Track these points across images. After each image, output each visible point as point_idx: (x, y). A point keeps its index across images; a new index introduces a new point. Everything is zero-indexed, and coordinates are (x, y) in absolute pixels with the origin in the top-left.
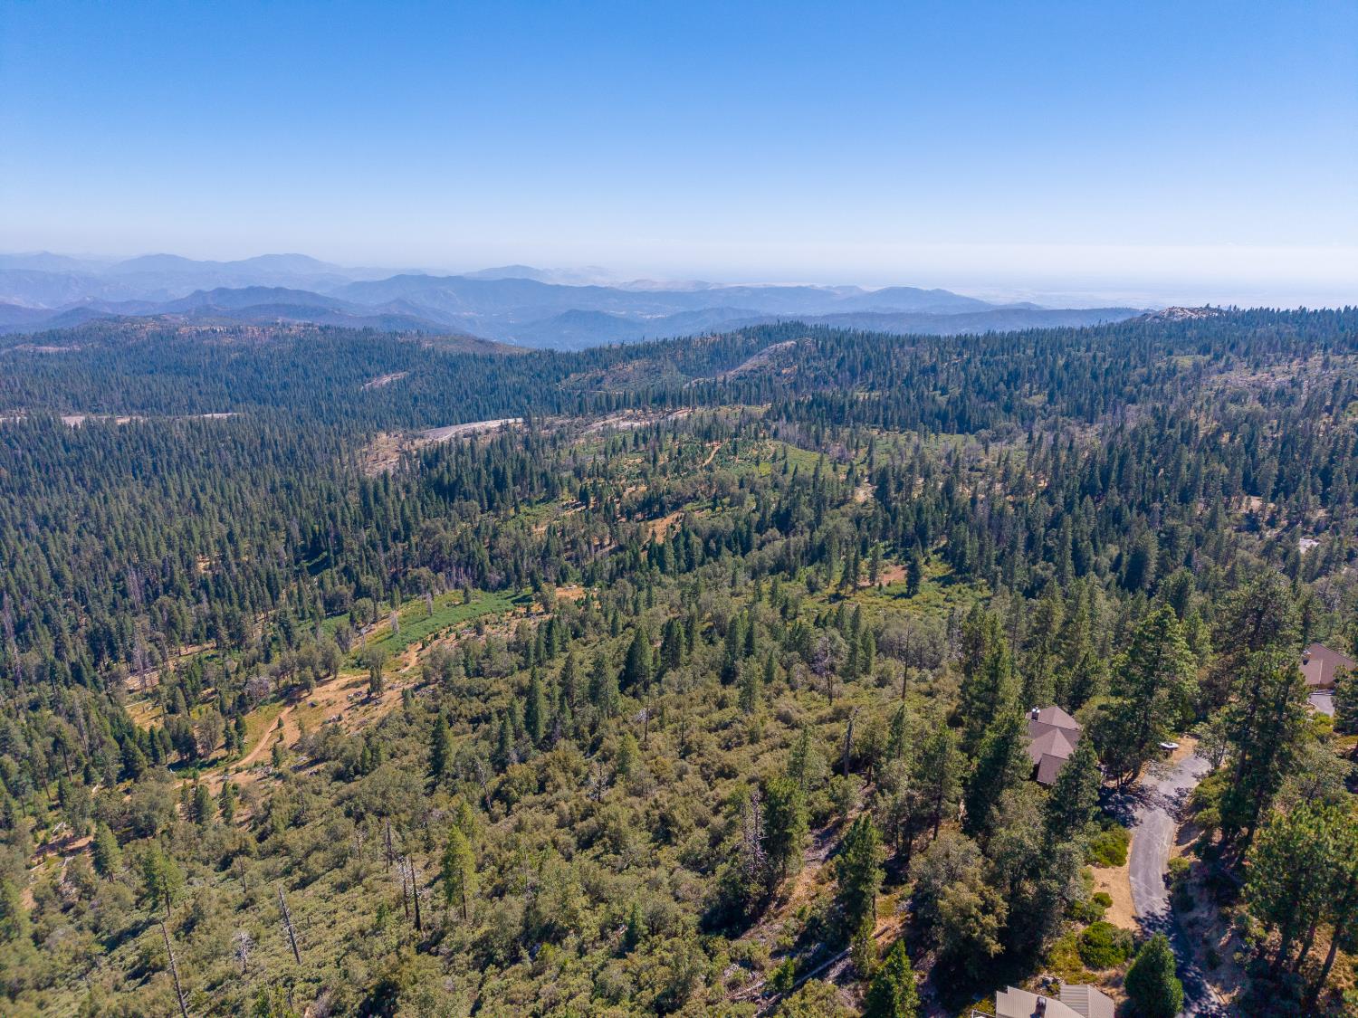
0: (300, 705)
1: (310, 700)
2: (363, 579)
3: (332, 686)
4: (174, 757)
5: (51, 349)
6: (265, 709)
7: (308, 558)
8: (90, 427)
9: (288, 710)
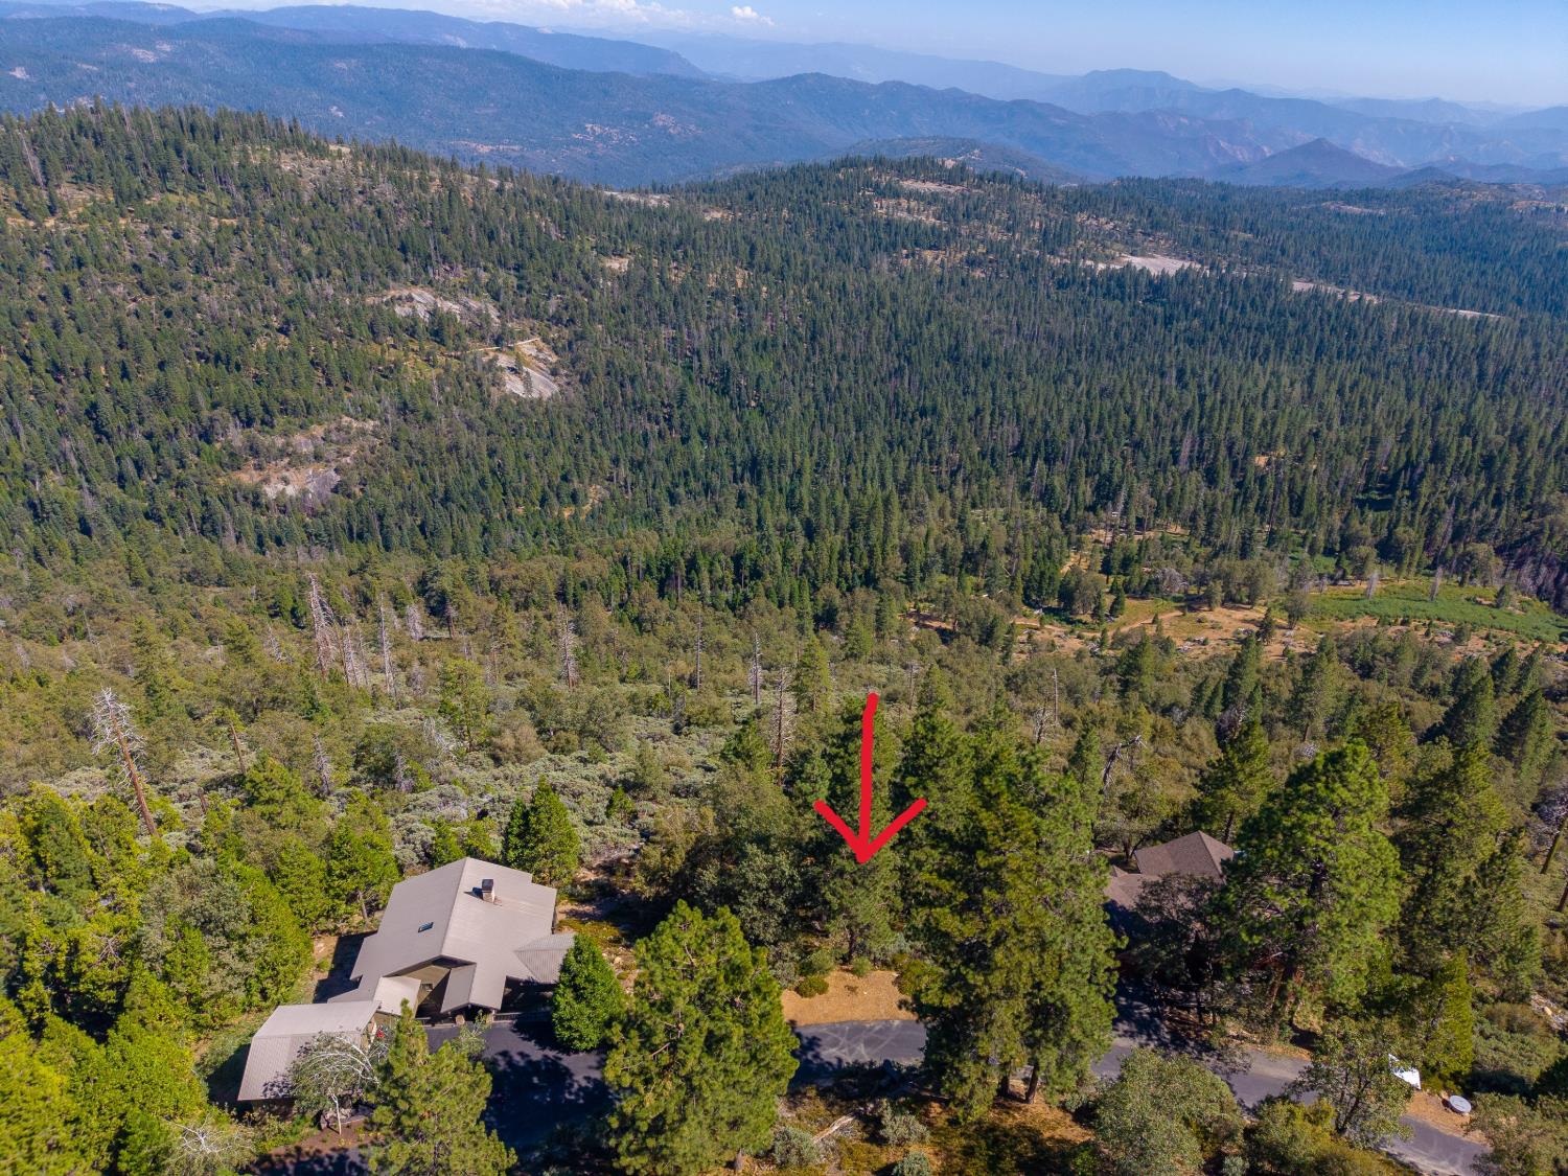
0: (1188, 614)
1: (1201, 614)
2: (1400, 530)
3: (1240, 615)
4: (1054, 603)
5: (1356, 210)
6: (1161, 602)
7: (1382, 491)
8: (1315, 295)
9: (1179, 613)
